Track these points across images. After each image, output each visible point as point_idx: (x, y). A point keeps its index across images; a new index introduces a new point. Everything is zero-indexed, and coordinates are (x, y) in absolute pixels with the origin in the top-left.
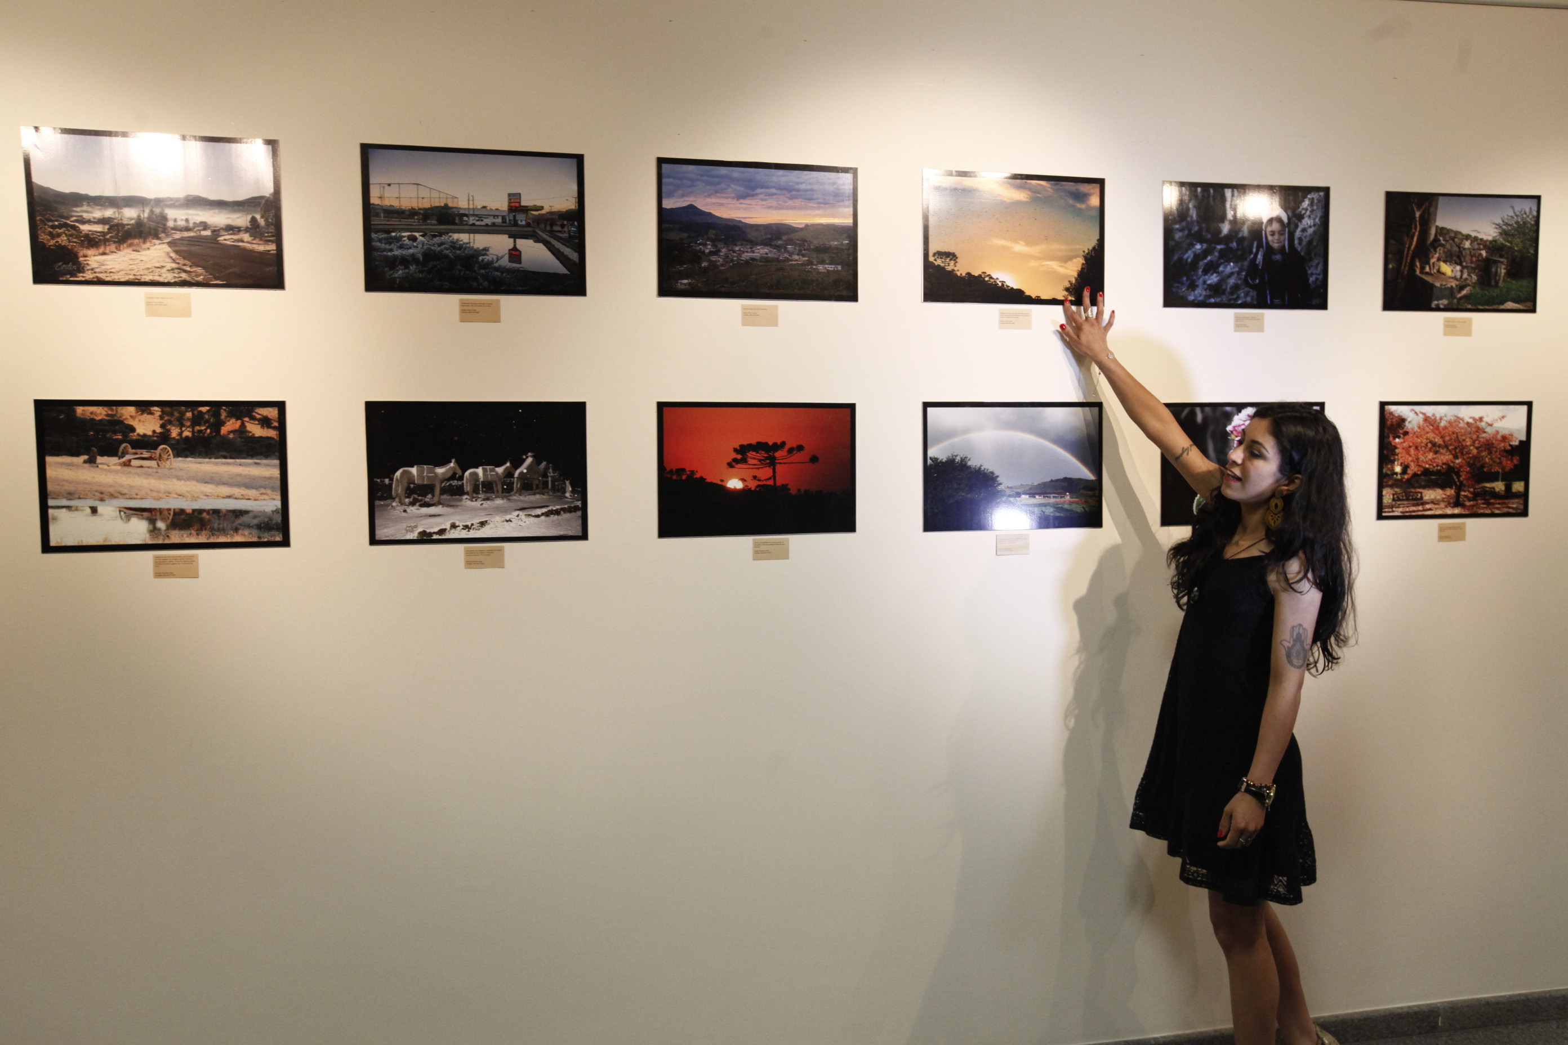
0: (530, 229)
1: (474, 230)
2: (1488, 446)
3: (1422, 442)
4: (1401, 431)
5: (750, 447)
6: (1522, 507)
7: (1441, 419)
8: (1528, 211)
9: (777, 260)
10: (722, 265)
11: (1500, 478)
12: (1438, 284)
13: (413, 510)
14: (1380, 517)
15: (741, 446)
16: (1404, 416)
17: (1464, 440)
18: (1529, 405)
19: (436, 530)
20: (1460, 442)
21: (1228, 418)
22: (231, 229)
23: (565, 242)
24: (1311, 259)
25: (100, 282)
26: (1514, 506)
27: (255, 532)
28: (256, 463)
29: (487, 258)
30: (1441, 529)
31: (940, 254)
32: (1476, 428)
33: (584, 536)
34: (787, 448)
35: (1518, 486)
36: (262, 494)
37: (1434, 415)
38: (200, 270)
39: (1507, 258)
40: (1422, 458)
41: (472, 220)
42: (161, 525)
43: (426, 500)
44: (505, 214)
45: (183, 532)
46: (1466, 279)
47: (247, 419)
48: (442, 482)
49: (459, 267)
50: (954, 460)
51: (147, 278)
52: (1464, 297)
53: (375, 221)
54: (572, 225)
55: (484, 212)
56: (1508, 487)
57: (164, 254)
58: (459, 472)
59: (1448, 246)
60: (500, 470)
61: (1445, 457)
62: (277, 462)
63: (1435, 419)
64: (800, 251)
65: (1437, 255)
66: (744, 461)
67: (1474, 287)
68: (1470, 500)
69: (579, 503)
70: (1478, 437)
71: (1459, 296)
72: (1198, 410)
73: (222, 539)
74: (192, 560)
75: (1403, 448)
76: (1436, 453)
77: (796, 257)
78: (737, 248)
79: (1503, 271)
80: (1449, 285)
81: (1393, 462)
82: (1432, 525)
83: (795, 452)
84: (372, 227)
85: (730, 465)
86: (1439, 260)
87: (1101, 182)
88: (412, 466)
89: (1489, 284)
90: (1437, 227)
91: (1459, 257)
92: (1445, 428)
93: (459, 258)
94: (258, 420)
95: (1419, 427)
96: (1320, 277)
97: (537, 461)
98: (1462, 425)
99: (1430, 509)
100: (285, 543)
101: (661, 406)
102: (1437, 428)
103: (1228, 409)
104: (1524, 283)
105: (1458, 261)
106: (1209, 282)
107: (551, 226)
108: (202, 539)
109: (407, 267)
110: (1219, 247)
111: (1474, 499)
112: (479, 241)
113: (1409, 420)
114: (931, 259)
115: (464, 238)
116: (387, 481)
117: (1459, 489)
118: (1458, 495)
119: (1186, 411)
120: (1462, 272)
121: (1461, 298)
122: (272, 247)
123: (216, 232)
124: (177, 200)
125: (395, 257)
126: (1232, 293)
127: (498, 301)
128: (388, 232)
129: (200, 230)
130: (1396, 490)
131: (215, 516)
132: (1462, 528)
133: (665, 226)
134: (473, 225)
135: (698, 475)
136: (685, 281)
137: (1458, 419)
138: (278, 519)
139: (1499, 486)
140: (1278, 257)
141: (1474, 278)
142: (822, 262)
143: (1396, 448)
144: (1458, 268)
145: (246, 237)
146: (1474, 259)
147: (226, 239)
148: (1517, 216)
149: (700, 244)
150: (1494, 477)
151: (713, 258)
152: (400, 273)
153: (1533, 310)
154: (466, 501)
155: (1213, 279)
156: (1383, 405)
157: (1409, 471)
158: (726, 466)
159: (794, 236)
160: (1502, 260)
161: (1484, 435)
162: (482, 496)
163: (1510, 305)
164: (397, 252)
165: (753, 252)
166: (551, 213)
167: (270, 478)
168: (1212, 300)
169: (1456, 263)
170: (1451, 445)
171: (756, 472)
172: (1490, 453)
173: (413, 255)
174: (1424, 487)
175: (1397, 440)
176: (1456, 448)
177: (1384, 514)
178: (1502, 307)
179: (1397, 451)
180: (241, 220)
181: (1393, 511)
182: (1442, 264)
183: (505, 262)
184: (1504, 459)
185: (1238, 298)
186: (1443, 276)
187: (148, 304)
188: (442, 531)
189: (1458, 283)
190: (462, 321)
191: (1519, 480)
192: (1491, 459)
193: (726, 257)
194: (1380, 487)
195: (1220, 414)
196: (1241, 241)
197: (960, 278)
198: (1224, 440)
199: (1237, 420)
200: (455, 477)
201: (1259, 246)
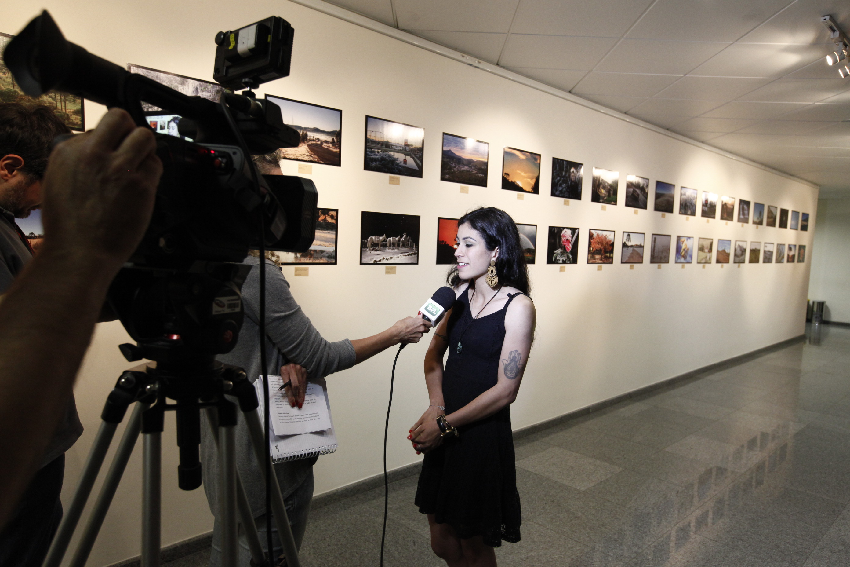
0: (409, 153)
1: (395, 151)
2: (607, 243)
3: (596, 241)
4: (593, 238)
9: (469, 171)
10: (456, 172)
13: (373, 252)
14: (588, 263)
17: (603, 241)
18: (615, 232)
19: (378, 260)
21: (561, 231)
22: (326, 142)
23: (418, 158)
26: (611, 261)
27: (327, 259)
28: (329, 233)
29: (398, 162)
30: (598, 267)
31: (506, 174)
32: (605, 238)
33: (417, 264)
35: (612, 255)
36: (330, 244)
37: (599, 233)
38: (316, 157)
39: (613, 189)
40: (596, 246)
41: (394, 147)
42: (298, 255)
43: (377, 249)
44: (403, 146)
45: (305, 258)
46: (606, 194)
47: (327, 215)
48: (381, 242)
49: (390, 164)
51: (300, 158)
52: (605, 199)
53: (368, 144)
54: (420, 153)
55: (397, 145)
56: (610, 255)
57: (306, 149)
58: (386, 239)
59: (603, 184)
60: (397, 239)
61: (600, 246)
62: (335, 232)
63: (599, 235)
64: (475, 169)
67: (607, 197)
69: (417, 252)
70: (606, 240)
72: (556, 229)
73: (317, 262)
74: (307, 269)
75: (593, 243)
76: (598, 244)
77: (474, 171)
78: (460, 166)
79: (612, 193)
80: (603, 196)
81: (591, 247)
82: (596, 265)
84: (368, 146)
86: (601, 188)
87: (540, 155)
88: (373, 236)
89: (609, 196)
90: (601, 178)
91: (605, 188)
92: (600, 237)
93: (390, 160)
94: (330, 216)
95: (595, 237)
97: (407, 236)
98: (603, 237)
99: (596, 261)
100: (335, 263)
101: (440, 219)
104: (615, 197)
107: (415, 152)
108: (311, 261)
109: (376, 163)
110: (562, 179)
111: (604, 258)
112: (396, 155)
113: (594, 234)
114: (504, 175)
115: (392, 153)
116: (366, 241)
117: (602, 255)
118: (601, 257)
120: (605, 192)
122: (338, 150)
123: (322, 143)
124: (311, 128)
125: (373, 158)
127: (399, 178)
128: (371, 149)
129: (317, 141)
130: (591, 255)
131: (315, 252)
132: (601, 267)
133: (443, 156)
134: (395, 149)
135: (447, 243)
136: (447, 176)
137: (603, 235)
138: (334, 254)
139: (608, 255)
140: (573, 185)
142: (480, 173)
143: (591, 243)
145: (331, 145)
146: (608, 189)
147: (325, 146)
149: (452, 164)
150: (608, 252)
151: (455, 169)
152: (374, 164)
153: (616, 204)
154: (387, 250)
155: (561, 188)
156: (590, 230)
157: (593, 250)
159: (474, 164)
160: (612, 191)
162: (391, 248)
163: (613, 203)
164: (374, 157)
165: (464, 168)
166: (415, 148)
167: (332, 238)
168: (560, 195)
169: (604, 190)
172: (607, 245)
173: (378, 158)
174: (596, 255)
175: (592, 240)
176: (602, 243)
178: (611, 203)
180: (329, 139)
181: (590, 261)
182: (602, 190)
183: (402, 164)
184: (610, 247)
186: (602, 194)
187: (299, 168)
188: (380, 260)
190: (390, 183)
191: (612, 253)
192: (608, 247)
193: (458, 169)
194: (589, 254)
195: (560, 229)
196: (566, 177)
197: (510, 182)
198: (560, 237)
199: (563, 232)
200: (385, 241)
201: (570, 180)
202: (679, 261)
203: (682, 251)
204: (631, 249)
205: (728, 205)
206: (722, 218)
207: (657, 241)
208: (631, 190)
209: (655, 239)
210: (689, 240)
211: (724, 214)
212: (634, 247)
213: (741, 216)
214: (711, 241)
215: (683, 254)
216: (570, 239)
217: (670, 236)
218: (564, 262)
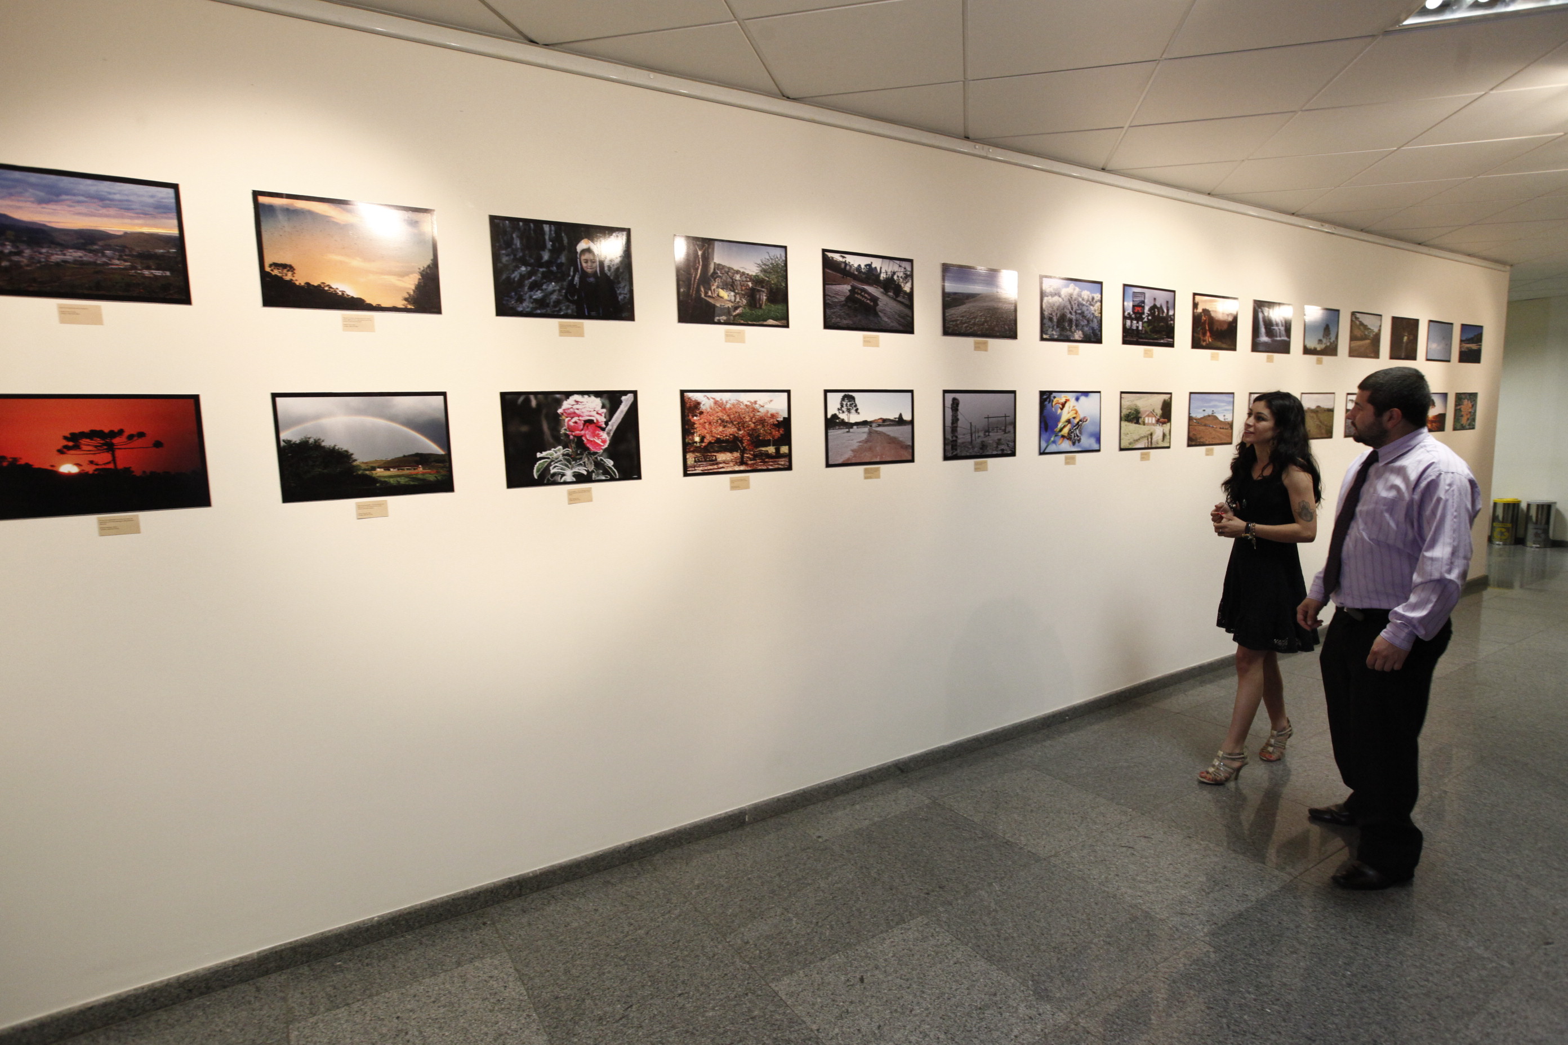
2: (762, 421)
3: (713, 419)
4: (698, 412)
5: (83, 435)
6: (787, 464)
7: (727, 402)
8: (779, 257)
9: (95, 263)
10: (28, 265)
11: (771, 444)
12: (718, 305)
14: (686, 474)
15: (73, 435)
16: (699, 401)
17: (744, 417)
18: (788, 392)
20: (741, 419)
21: (559, 403)
24: (619, 283)
26: (782, 463)
30: (732, 481)
31: (276, 265)
32: (752, 409)
34: (126, 434)
35: (784, 449)
37: (721, 400)
39: (767, 289)
40: (714, 430)
46: (739, 302)
50: (307, 442)
52: (738, 315)
56: (778, 450)
59: (724, 278)
61: (731, 430)
63: (722, 403)
64: (121, 256)
65: (716, 284)
66: (77, 447)
67: (745, 308)
68: (751, 460)
70: (754, 415)
71: (734, 314)
72: (532, 397)
75: (700, 424)
76: (725, 427)
77: (117, 262)
79: (765, 298)
80: (726, 306)
81: (693, 434)
83: (136, 438)
85: (61, 452)
86: (718, 287)
87: (429, 212)
89: (755, 307)
90: (715, 263)
91: (732, 286)
92: (730, 409)
95: (711, 409)
96: (628, 296)
98: (742, 406)
99: (723, 468)
102: (725, 409)
103: (558, 396)
104: (780, 307)
105: (731, 288)
106: (534, 297)
110: (541, 270)
111: (754, 459)
113: (703, 403)
114: (268, 269)
117: (743, 453)
118: (742, 457)
119: (521, 399)
120: (735, 296)
121: (736, 316)
126: (555, 306)
130: (697, 454)
132: (747, 480)
135: (23, 462)
137: (739, 402)
139: (771, 450)
140: (592, 280)
141: (745, 301)
142: (148, 268)
143: (695, 424)
144: (732, 294)
146: (744, 288)
148: (772, 259)
150: (767, 443)
151: (15, 258)
153: (787, 326)
155: (538, 295)
156: (682, 392)
157: (705, 440)
158: (56, 452)
159: (112, 242)
160: (763, 290)
161: (758, 414)
163: (771, 322)
165: (65, 255)
168: (539, 311)
169: (731, 290)
170: (735, 421)
171: (92, 458)
172: (763, 426)
174: (717, 452)
175: (695, 418)
176: (739, 423)
177: (688, 472)
178: (765, 323)
179: (696, 426)
181: (695, 470)
182: (720, 290)
184: (773, 430)
185: (561, 310)
186: (721, 299)
189: (733, 304)
191: (785, 445)
192: (764, 430)
193: (31, 258)
194: (685, 452)
195: (552, 400)
196: (560, 266)
197: (300, 287)
198: (556, 420)
199: (566, 404)
201: (576, 270)
202: (1053, 448)
203: (1060, 425)
204: (863, 432)
205: (1213, 314)
206: (1196, 344)
207: (960, 407)
208: (846, 288)
209: (955, 404)
210: (1083, 399)
211: (1204, 334)
212: (874, 425)
213: (1264, 338)
214: (1167, 397)
215: (1065, 431)
216: (602, 419)
217: (1014, 392)
218: (580, 479)
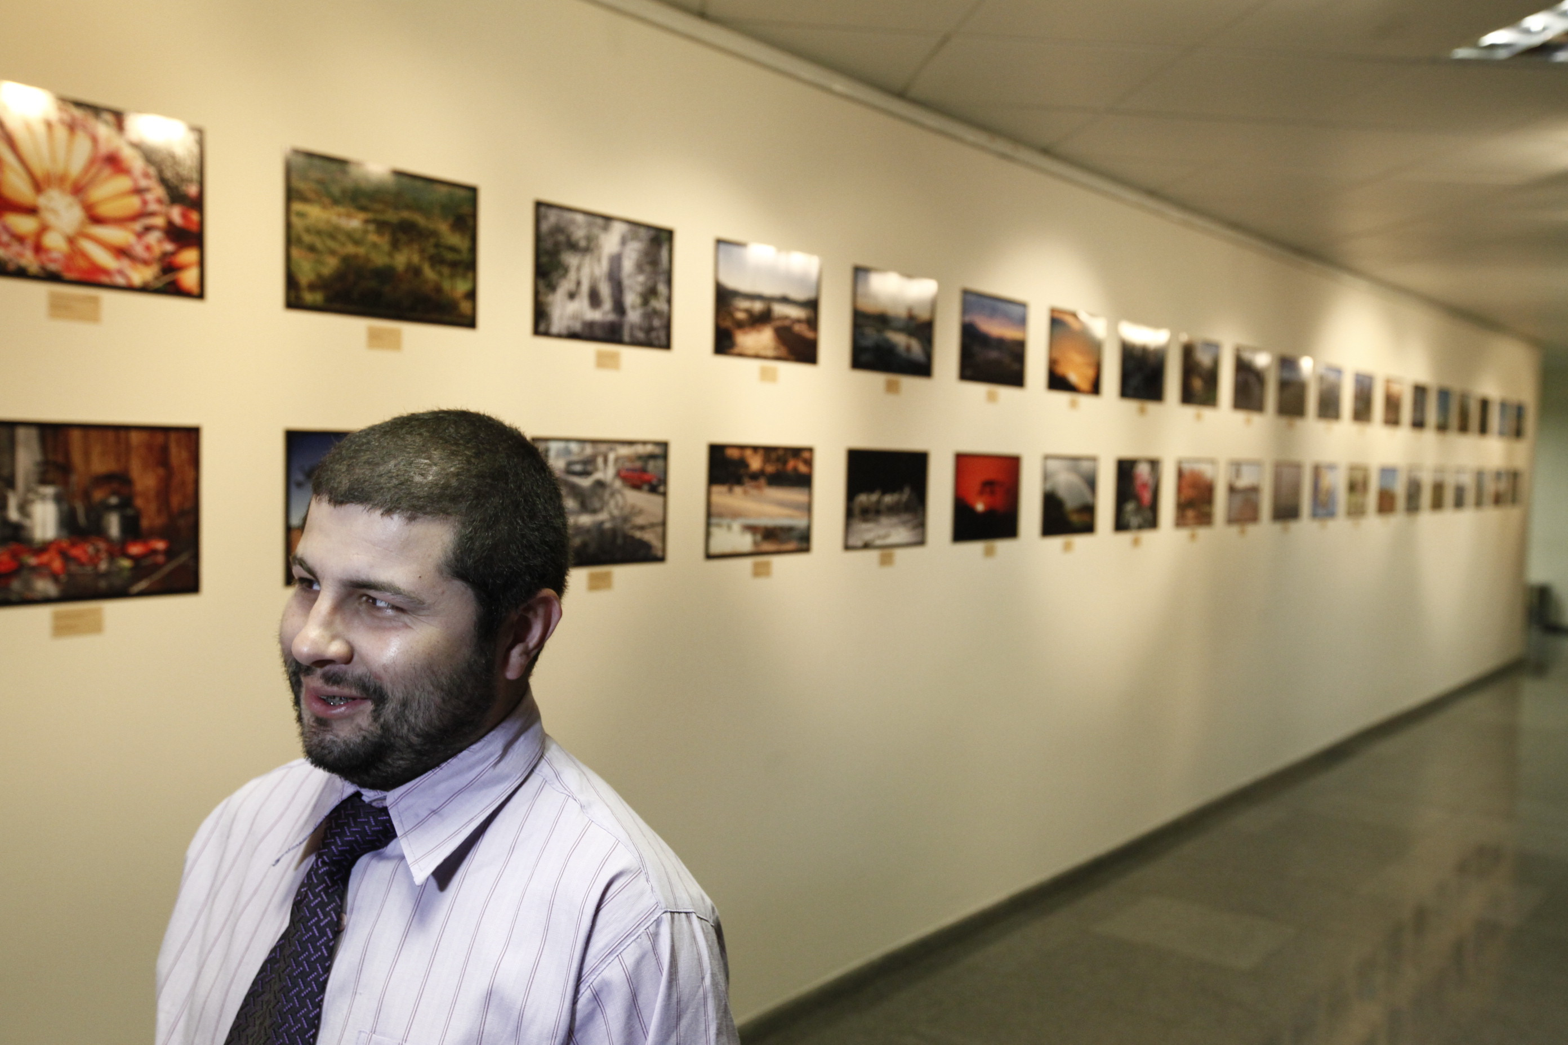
0: (914, 331)
1: (894, 329)
2: (1204, 486)
5: (986, 483)
9: (1000, 359)
10: (982, 362)
12: (1195, 391)
13: (863, 525)
14: (1176, 527)
15: (983, 482)
17: (1198, 482)
18: (1215, 461)
19: (870, 539)
22: (799, 321)
23: (927, 341)
25: (741, 355)
26: (1209, 520)
27: (796, 542)
28: (800, 492)
29: (898, 350)
30: (1191, 533)
31: (1053, 362)
32: (1200, 475)
33: (923, 543)
34: (998, 484)
35: (1210, 508)
36: (801, 514)
38: (783, 348)
41: (893, 323)
42: (759, 537)
43: (869, 518)
44: (906, 318)
45: (766, 543)
47: (796, 460)
48: (874, 505)
49: (887, 355)
50: (1052, 492)
51: (762, 353)
52: (1201, 398)
53: (857, 321)
54: (929, 329)
55: (897, 316)
57: (770, 336)
58: (881, 499)
59: (1198, 371)
60: (896, 497)
61: (1193, 492)
62: (808, 491)
63: (1192, 470)
64: (1006, 355)
66: (984, 492)
67: (1203, 392)
68: (1198, 517)
69: (923, 520)
70: (1200, 479)
73: (783, 548)
74: (767, 565)
75: (1184, 487)
76: (1192, 489)
77: (1007, 359)
78: (985, 351)
81: (1181, 494)
83: (1001, 487)
84: (855, 325)
85: (979, 495)
86: (1195, 375)
88: (863, 494)
91: (1200, 376)
93: (888, 348)
94: (802, 461)
95: (1187, 475)
97: (910, 491)
98: (1198, 473)
99: (1189, 522)
100: (809, 549)
101: (957, 456)
102: (1192, 475)
104: (1216, 391)
107: (922, 328)
108: (775, 548)
109: (868, 353)
112: (895, 338)
113: (1185, 470)
114: (1051, 364)
115: (890, 334)
116: (853, 504)
117: (1196, 510)
118: (1196, 513)
120: (1201, 383)
122: (814, 335)
123: (792, 323)
124: (777, 297)
125: (864, 346)
127: (901, 379)
128: (862, 329)
129: (786, 321)
130: (1181, 510)
131: (781, 531)
132: (1196, 533)
133: (963, 334)
134: (894, 326)
135: (967, 501)
136: (968, 371)
137: (1197, 470)
138: (806, 532)
139: (1206, 508)
141: (1203, 387)
142: (1014, 362)
145: (803, 326)
146: (1204, 377)
147: (796, 328)
148: (1213, 354)
149: (976, 349)
150: (1205, 503)
152: (865, 357)
153: (1216, 406)
154: (885, 521)
155: (1136, 382)
157: (1185, 499)
159: (1005, 345)
160: (1210, 377)
162: (888, 515)
163: (1212, 403)
164: (865, 343)
165: (991, 354)
166: (921, 320)
167: (805, 503)
168: (1135, 395)
170: (1195, 484)
171: (988, 500)
172: (1204, 489)
173: (870, 345)
175: (1182, 482)
176: (1197, 487)
178: (1208, 404)
179: (1182, 489)
180: (801, 314)
181: (1180, 523)
182: (1197, 378)
183: (904, 352)
184: (1207, 493)
186: (1196, 386)
187: (761, 373)
188: (873, 541)
189: (1200, 389)
190: (885, 392)
191: (1211, 504)
192: (1204, 493)
193: (984, 357)
194: (1177, 509)
196: (1143, 360)
197: (1059, 376)
198: (1133, 482)
199: (1138, 469)
200: (878, 502)
202: (1317, 514)
203: (1321, 494)
204: (1243, 495)
205: (1393, 394)
206: (1384, 422)
207: (1281, 477)
208: (1241, 376)
209: (1279, 472)
210: (1331, 471)
211: (1387, 413)
212: (1246, 491)
214: (1365, 470)
215: (1324, 499)
216: (1148, 481)
217: (1302, 465)
218: (1140, 527)
